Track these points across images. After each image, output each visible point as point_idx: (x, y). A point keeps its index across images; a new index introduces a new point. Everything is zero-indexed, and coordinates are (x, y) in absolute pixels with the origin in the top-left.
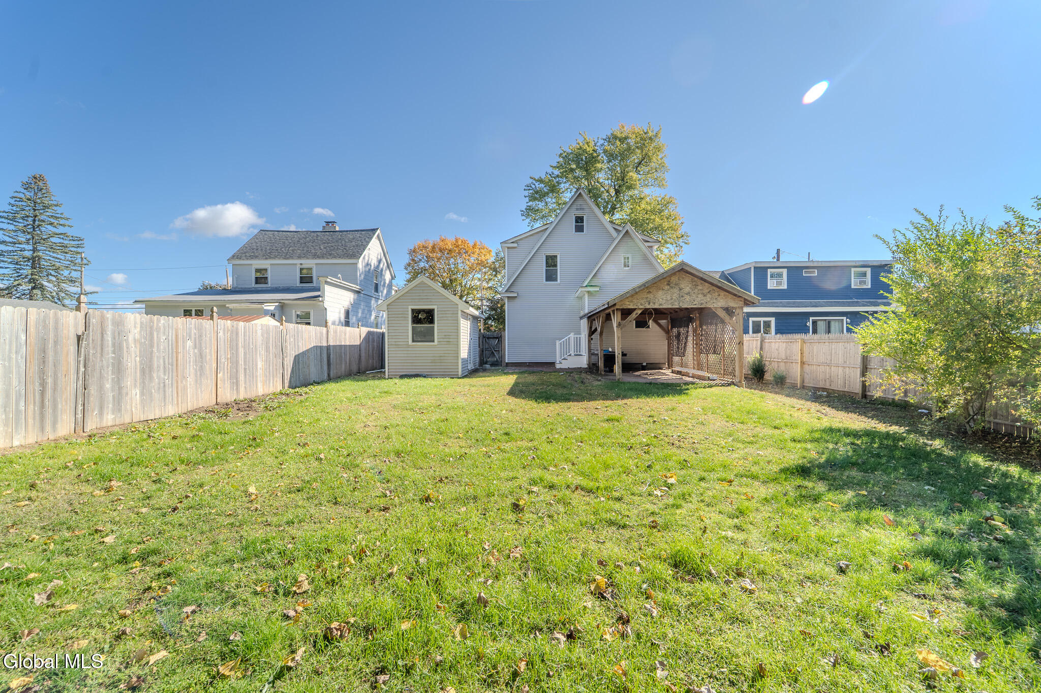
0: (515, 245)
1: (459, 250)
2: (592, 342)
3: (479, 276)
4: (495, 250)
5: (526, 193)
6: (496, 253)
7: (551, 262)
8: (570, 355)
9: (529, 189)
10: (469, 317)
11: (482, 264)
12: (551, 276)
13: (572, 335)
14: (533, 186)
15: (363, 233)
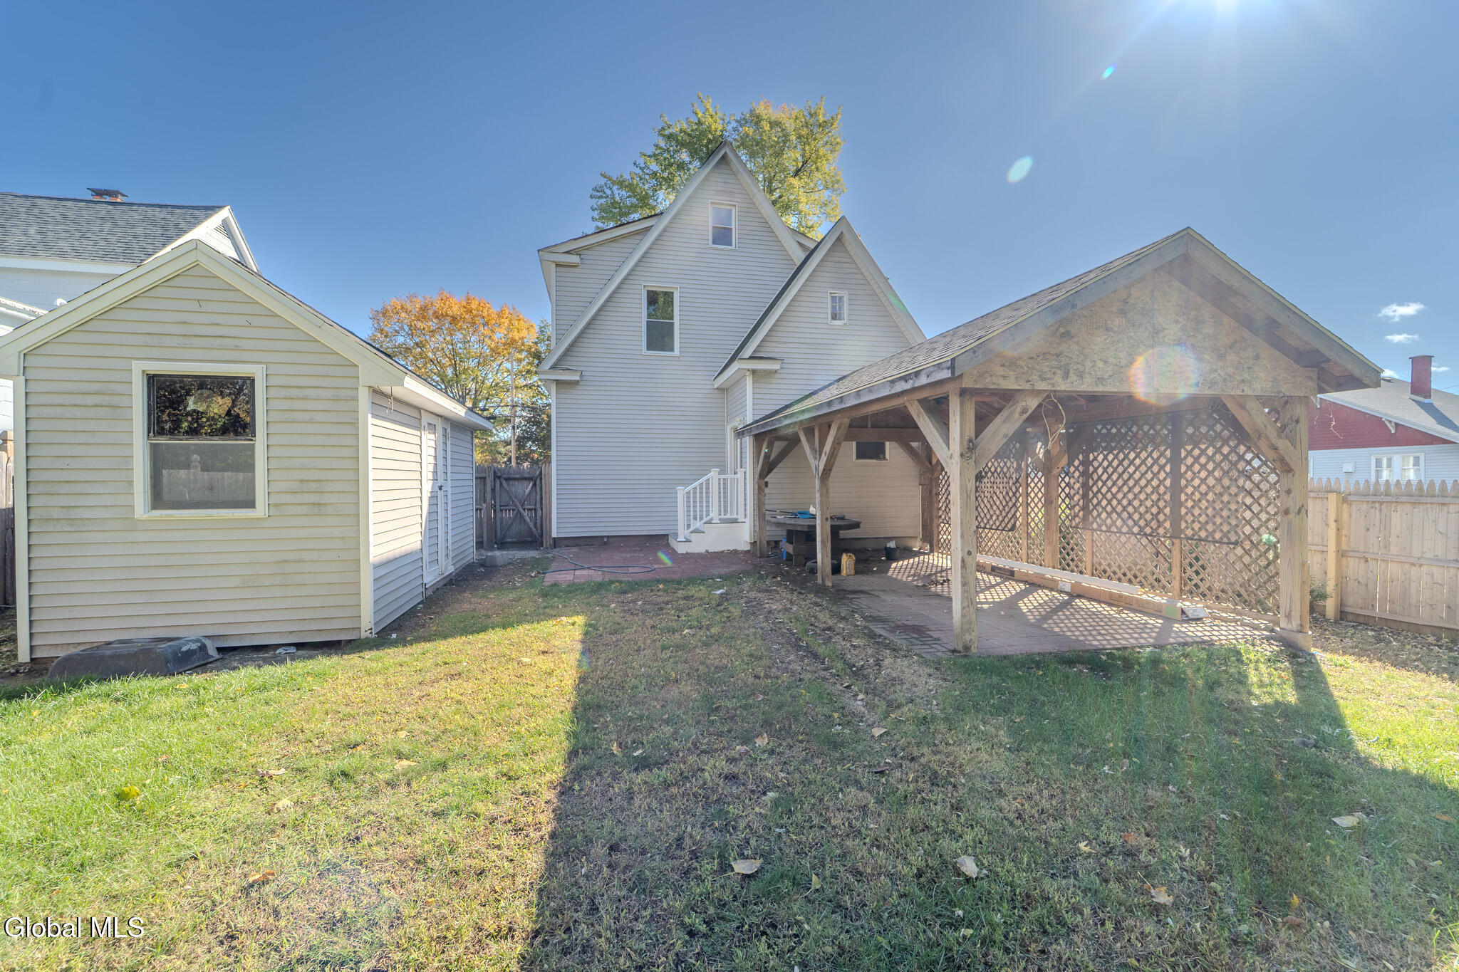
0: (574, 259)
1: (473, 319)
2: (767, 490)
3: (508, 365)
4: (539, 323)
5: (594, 202)
6: (541, 328)
7: (658, 302)
8: (709, 522)
9: (600, 197)
10: (433, 420)
11: (511, 343)
12: (659, 337)
13: (714, 474)
14: (608, 192)
15: (178, 211)
